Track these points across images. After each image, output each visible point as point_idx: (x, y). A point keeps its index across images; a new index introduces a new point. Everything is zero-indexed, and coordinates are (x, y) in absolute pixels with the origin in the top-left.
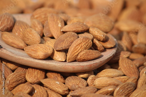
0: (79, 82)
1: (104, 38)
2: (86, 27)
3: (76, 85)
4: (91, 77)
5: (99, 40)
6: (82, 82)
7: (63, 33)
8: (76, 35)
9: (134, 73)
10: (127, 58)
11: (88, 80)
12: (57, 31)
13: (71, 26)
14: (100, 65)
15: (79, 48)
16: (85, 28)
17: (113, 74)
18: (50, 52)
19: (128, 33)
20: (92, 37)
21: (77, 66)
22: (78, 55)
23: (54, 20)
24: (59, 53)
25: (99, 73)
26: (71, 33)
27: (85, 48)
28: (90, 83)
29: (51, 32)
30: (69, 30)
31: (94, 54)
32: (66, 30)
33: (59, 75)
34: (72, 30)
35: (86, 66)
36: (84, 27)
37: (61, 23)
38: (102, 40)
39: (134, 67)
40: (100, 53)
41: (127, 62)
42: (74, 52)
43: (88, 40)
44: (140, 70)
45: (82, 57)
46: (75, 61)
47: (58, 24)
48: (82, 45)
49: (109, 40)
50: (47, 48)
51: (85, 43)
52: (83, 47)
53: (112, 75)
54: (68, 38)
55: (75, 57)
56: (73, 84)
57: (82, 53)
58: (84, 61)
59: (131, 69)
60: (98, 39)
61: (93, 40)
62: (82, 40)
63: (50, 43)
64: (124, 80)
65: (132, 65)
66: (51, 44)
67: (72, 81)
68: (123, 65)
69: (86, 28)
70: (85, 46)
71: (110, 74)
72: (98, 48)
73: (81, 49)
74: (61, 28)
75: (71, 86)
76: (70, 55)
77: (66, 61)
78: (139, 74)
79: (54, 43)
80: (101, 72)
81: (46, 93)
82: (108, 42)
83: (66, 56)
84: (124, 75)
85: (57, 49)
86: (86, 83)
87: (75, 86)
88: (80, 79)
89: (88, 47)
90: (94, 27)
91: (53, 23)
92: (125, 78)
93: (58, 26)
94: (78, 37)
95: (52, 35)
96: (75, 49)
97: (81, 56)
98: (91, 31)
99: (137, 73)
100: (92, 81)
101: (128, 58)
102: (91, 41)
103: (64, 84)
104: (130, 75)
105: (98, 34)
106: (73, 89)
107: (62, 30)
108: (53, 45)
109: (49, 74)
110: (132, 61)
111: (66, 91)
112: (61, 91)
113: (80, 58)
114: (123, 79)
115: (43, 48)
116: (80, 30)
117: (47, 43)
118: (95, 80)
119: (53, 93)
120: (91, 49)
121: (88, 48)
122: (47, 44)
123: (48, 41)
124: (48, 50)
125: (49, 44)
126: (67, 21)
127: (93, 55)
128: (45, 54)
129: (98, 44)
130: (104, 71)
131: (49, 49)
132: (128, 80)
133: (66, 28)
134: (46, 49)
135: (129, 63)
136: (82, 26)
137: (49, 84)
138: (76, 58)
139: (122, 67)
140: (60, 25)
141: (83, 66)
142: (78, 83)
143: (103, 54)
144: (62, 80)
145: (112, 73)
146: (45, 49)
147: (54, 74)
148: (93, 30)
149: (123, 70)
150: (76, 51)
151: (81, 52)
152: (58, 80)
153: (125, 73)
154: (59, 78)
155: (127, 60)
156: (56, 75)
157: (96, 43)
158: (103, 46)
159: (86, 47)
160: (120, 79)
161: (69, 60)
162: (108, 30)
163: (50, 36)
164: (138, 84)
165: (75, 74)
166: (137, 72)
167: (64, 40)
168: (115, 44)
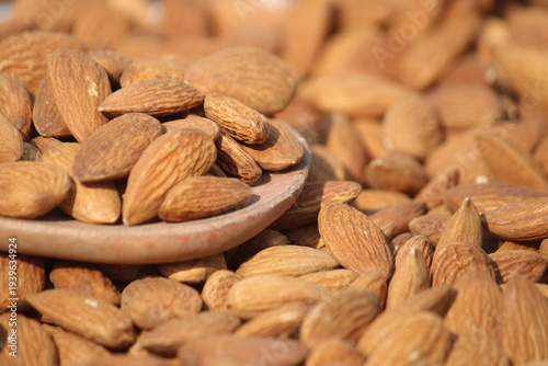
0: (171, 296)
1: (260, 130)
2: (191, 94)
3: (161, 308)
4: (219, 276)
5: (242, 143)
6: (182, 295)
7: (105, 119)
8: (155, 125)
9: (373, 256)
10: (346, 205)
11: (207, 289)
12: (85, 112)
13: (136, 93)
14: (247, 231)
15: (169, 170)
16: (188, 99)
17: (299, 263)
18: (58, 188)
19: (352, 118)
20: (217, 129)
21: (164, 236)
22: (163, 197)
23: (71, 73)
24: (92, 191)
25: (245, 264)
26: (134, 119)
27: (192, 171)
28: (215, 301)
29: (60, 117)
30: (128, 108)
31: (223, 190)
32: (119, 109)
33: (98, 274)
34: (139, 107)
35: (197, 235)
36: (184, 94)
37: (98, 84)
38: (252, 139)
39: (374, 235)
40: (246, 188)
41: (346, 219)
42: (149, 188)
43: (199, 141)
44: (396, 248)
45: (180, 204)
46: (155, 220)
47: (86, 86)
48: (178, 161)
49: (280, 140)
50: (47, 176)
51: (190, 151)
52: (183, 168)
53: (296, 266)
54: (126, 137)
55: (156, 204)
56: (152, 304)
57: (178, 191)
58: (187, 217)
59: (365, 242)
60: (237, 137)
61: (218, 142)
62: (180, 141)
63: (58, 157)
64: (337, 284)
65: (368, 229)
66: (63, 159)
67: (148, 295)
68: (334, 229)
69: (192, 98)
70: (189, 161)
71: (284, 266)
72: (240, 171)
73: (175, 175)
74: (98, 102)
75: (145, 315)
76: (137, 197)
77: (119, 222)
78: (394, 261)
79: (72, 158)
80: (254, 258)
81: (47, 343)
82: (275, 146)
83: (119, 203)
84: (340, 267)
85: (87, 177)
86: (200, 302)
87: (158, 312)
88: (175, 287)
89: (200, 164)
90: (219, 94)
91: (68, 83)
92: (342, 277)
93: (87, 94)
94: (164, 131)
95: (67, 129)
96: (155, 174)
97: (175, 202)
98: (211, 108)
99: (385, 258)
100: (221, 292)
101: (351, 203)
102: (210, 143)
103: (114, 309)
104: (360, 264)
105: (237, 119)
106: (149, 324)
107: (101, 109)
108: (71, 165)
109: (58, 275)
110: (364, 216)
111: (126, 331)
112: (104, 331)
113: (173, 206)
114: (335, 279)
115: (33, 177)
116: (169, 105)
117: (48, 155)
118: (230, 287)
119: (76, 342)
120: (211, 172)
121: (201, 171)
122: (46, 160)
123: (50, 151)
124: (52, 182)
125: (57, 161)
126: (120, 75)
127: (222, 194)
128: (39, 197)
129: (240, 154)
130: (264, 253)
131: (56, 179)
132: (351, 282)
133: (115, 101)
134: (45, 179)
135: (357, 221)
136: (176, 92)
137: (60, 309)
138: (158, 207)
139: (328, 239)
140: (93, 91)
141: (185, 238)
142: (168, 302)
143: (257, 190)
144: (110, 293)
145: (292, 260)
146: (41, 179)
147: (78, 271)
148: (218, 104)
149: (332, 248)
150: (156, 184)
151: (174, 184)
152: (93, 295)
153: (342, 260)
154: (98, 284)
155: (347, 212)
156: (84, 274)
157: (230, 150)
158: (258, 164)
159: (192, 165)
160: (324, 280)
161: (131, 215)
162: (275, 107)
163: (58, 131)
164: (390, 295)
165: (156, 268)
166: (384, 255)
167: (111, 144)
168: (300, 155)
